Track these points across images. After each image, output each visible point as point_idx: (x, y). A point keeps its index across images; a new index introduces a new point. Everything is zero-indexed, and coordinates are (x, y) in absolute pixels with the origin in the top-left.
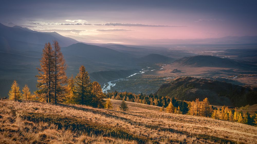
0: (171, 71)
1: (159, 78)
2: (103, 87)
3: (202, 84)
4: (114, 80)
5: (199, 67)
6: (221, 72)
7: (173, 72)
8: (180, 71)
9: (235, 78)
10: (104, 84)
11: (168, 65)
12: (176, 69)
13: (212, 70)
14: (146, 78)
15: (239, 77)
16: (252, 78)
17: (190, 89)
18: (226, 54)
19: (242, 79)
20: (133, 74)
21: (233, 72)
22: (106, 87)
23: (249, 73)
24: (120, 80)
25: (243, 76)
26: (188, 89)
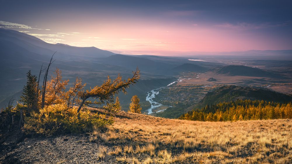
0: (207, 79)
1: (198, 86)
2: (147, 96)
3: (247, 92)
4: (156, 89)
5: (232, 76)
6: (254, 81)
7: (209, 80)
8: (215, 80)
9: (268, 86)
10: (148, 92)
11: (202, 74)
12: (211, 77)
13: (245, 79)
14: (185, 86)
15: (272, 85)
16: (285, 87)
17: (236, 96)
18: (254, 64)
19: (276, 87)
20: (172, 82)
21: (265, 81)
22: (150, 95)
23: (280, 82)
24: (162, 89)
25: (276, 85)
26: (234, 97)
